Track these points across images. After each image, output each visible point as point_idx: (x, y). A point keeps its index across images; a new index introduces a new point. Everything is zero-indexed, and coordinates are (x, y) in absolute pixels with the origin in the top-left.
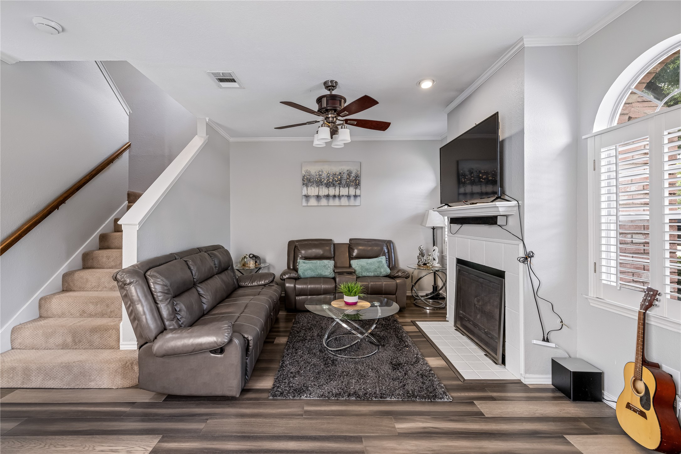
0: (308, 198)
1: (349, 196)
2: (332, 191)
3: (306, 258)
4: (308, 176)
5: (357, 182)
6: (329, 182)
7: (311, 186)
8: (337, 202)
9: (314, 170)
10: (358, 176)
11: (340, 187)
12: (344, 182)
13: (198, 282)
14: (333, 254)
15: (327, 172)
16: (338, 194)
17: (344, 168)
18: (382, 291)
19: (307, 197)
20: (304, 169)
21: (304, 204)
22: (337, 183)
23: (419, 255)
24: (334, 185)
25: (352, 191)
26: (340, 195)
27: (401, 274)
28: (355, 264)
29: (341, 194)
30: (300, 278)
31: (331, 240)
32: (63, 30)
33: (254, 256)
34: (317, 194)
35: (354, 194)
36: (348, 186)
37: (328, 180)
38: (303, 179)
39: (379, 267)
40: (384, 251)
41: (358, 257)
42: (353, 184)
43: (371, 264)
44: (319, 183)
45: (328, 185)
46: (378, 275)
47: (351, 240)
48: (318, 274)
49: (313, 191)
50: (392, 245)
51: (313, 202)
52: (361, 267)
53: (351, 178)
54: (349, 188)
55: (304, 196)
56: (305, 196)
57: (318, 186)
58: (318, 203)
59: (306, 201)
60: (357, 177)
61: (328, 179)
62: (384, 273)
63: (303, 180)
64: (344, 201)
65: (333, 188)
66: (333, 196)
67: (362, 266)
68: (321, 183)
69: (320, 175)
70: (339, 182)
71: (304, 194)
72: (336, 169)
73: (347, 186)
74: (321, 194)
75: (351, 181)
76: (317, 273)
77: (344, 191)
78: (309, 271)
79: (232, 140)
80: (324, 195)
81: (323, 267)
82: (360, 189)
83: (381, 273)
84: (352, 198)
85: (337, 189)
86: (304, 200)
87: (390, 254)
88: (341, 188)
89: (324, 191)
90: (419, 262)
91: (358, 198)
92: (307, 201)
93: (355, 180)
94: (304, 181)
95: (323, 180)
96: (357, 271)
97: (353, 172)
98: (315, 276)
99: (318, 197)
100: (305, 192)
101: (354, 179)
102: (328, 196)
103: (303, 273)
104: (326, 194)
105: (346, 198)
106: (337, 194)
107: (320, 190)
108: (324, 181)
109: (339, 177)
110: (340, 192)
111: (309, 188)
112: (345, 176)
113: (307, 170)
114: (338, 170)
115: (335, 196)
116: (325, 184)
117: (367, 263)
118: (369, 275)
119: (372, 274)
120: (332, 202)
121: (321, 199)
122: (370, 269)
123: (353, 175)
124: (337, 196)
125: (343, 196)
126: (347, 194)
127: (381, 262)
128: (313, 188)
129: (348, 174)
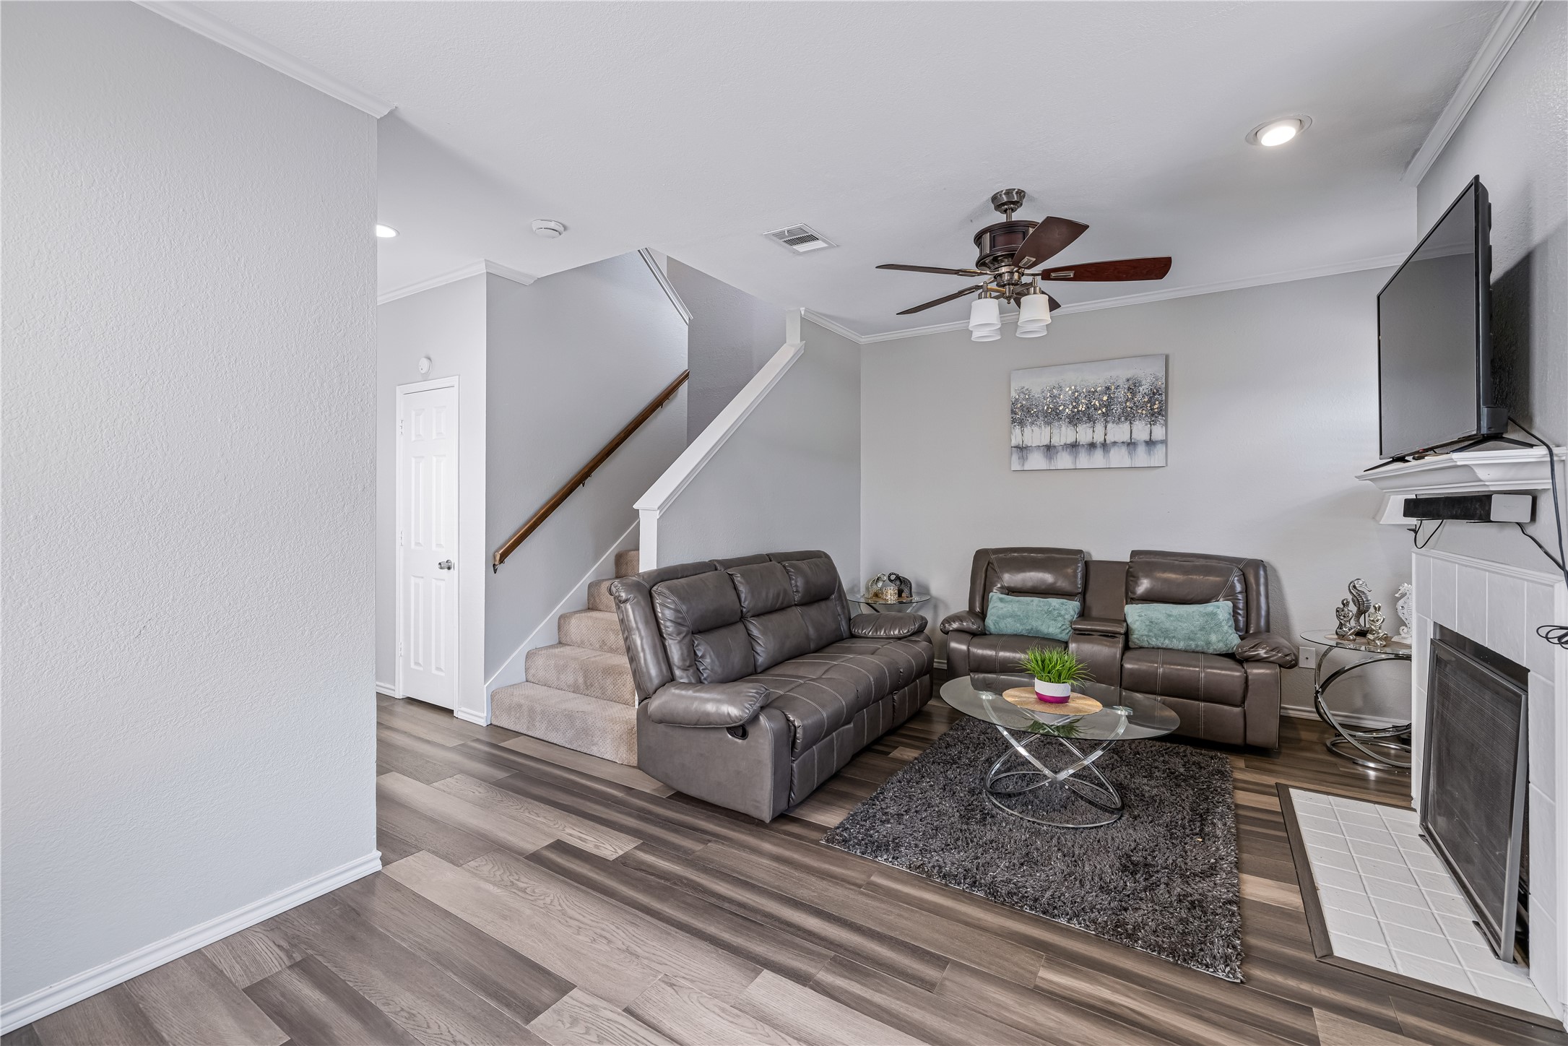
0: (1025, 452)
1: (1131, 444)
2: (1084, 433)
3: (1012, 591)
4: (1024, 402)
5: (1156, 406)
6: (1078, 411)
7: (1032, 423)
8: (1098, 459)
9: (1037, 385)
10: (1158, 391)
11: (1107, 422)
12: (1117, 409)
13: (750, 614)
14: (1079, 586)
15: (1073, 387)
16: (1102, 439)
17: (1119, 374)
18: (1198, 689)
19: (1022, 449)
20: (1015, 386)
21: (1016, 465)
22: (1100, 412)
23: (1342, 606)
24: (1091, 419)
25: (1141, 430)
26: (1108, 442)
27: (1266, 653)
28: (1134, 613)
29: (1110, 439)
30: (988, 633)
31: (1081, 552)
32: (565, 228)
33: (898, 578)
34: (1046, 442)
35: (1147, 438)
36: (1129, 416)
37: (1074, 407)
38: (1012, 410)
39: (1202, 629)
40: (1233, 586)
41: (1148, 598)
42: (1144, 412)
43: (1179, 618)
44: (1052, 416)
45: (1074, 420)
46: (1199, 649)
47: (1134, 554)
48: (1032, 629)
49: (1036, 435)
50: (1262, 573)
51: (1037, 461)
52: (1148, 623)
53: (1139, 397)
54: (1131, 423)
55: (1015, 447)
56: (1017, 447)
57: (1049, 423)
58: (1050, 462)
59: (1019, 458)
60: (1154, 394)
61: (1074, 404)
62: (1221, 647)
63: (1013, 412)
64: (1119, 457)
65: (1088, 425)
66: (1087, 445)
67: (1152, 622)
68: (1057, 414)
69: (1053, 397)
70: (1104, 410)
71: (1014, 443)
72: (1095, 378)
73: (1126, 419)
74: (1055, 441)
75: (1137, 406)
76: (1029, 627)
77: (1118, 432)
78: (1009, 620)
79: (864, 340)
80: (1065, 444)
81: (1046, 613)
82: (1166, 425)
83: (1208, 643)
84: (1141, 449)
85: (1099, 427)
86: (1015, 457)
87: (1250, 597)
88: (1110, 426)
89: (1064, 434)
90: (1341, 626)
91: (1160, 450)
92: (1023, 459)
93: (1149, 401)
94: (1016, 414)
95: (1061, 408)
96: (1137, 632)
97: (1144, 382)
98: (1024, 633)
99: (1049, 449)
100: (1016, 439)
101: (1146, 400)
102: (1074, 446)
103: (996, 623)
104: (1070, 440)
105: (1124, 450)
106: (1099, 438)
107: (1055, 431)
108: (1064, 410)
109: (1105, 398)
110: (1106, 435)
111: (1027, 430)
112: (1121, 394)
113: (1024, 387)
114: (1101, 381)
115: (1092, 446)
116: (1068, 416)
117: (1170, 616)
118: (1171, 647)
119: (1181, 645)
120: (1084, 460)
121: (1057, 453)
122: (1175, 630)
123: (1144, 389)
124: (1099, 445)
125: (1115, 443)
126: (1126, 438)
127: (1213, 615)
128: (1035, 428)
129: (1129, 389)
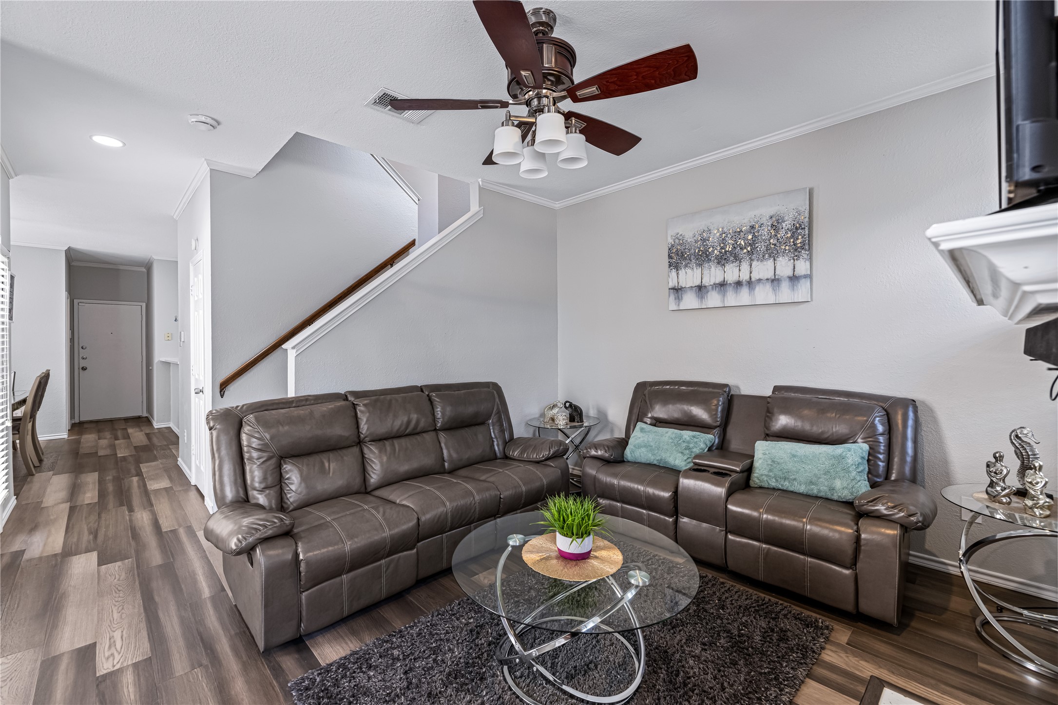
0: (680, 292)
1: (775, 281)
2: (731, 273)
3: (658, 422)
4: (679, 247)
5: (799, 241)
6: (726, 252)
7: (686, 266)
8: (744, 297)
9: (689, 231)
10: (800, 225)
11: (751, 260)
12: (761, 247)
13: (367, 440)
14: (719, 420)
15: (721, 230)
16: (747, 278)
17: (763, 212)
18: (802, 543)
19: (677, 291)
20: (672, 232)
21: (673, 306)
22: (745, 251)
23: (993, 460)
24: (737, 259)
25: (784, 266)
26: (753, 279)
27: (886, 509)
28: (763, 450)
29: (755, 276)
31: (727, 386)
33: (571, 405)
34: (698, 283)
35: (790, 273)
36: (772, 253)
37: (722, 248)
38: (669, 255)
39: (827, 473)
40: (873, 426)
41: (786, 435)
42: (787, 248)
43: (803, 460)
44: (703, 257)
45: (722, 260)
46: (822, 494)
47: (776, 389)
48: (661, 459)
49: (690, 276)
50: (911, 414)
51: (690, 301)
52: (769, 462)
53: (782, 233)
54: (774, 259)
55: (671, 289)
56: (673, 289)
57: (700, 265)
58: (702, 302)
59: (675, 299)
60: (797, 229)
61: (722, 245)
62: (846, 495)
63: (670, 257)
64: (764, 294)
65: (734, 264)
66: (734, 283)
67: (773, 461)
68: (707, 256)
69: (704, 240)
70: (749, 249)
71: (671, 285)
72: (741, 218)
73: (770, 256)
74: (707, 282)
75: (780, 243)
76: (658, 458)
77: (763, 269)
78: (643, 450)
79: (557, 205)
80: (714, 284)
81: (675, 445)
82: (811, 259)
83: (832, 489)
84: (785, 285)
85: (745, 266)
86: (672, 297)
87: (894, 440)
88: (755, 263)
89: (713, 274)
90: (992, 484)
92: (679, 299)
93: (792, 236)
94: (672, 259)
95: (710, 250)
96: (757, 471)
97: (786, 218)
98: (655, 462)
99: (700, 289)
100: (673, 283)
101: (789, 235)
102: (722, 285)
104: (719, 279)
105: (768, 286)
106: (745, 277)
107: (706, 272)
108: (713, 251)
109: (750, 237)
110: (751, 273)
111: (682, 272)
112: (765, 232)
113: (678, 233)
114: (746, 221)
115: (739, 284)
116: (717, 257)
117: (794, 456)
118: (791, 489)
119: (802, 489)
120: (732, 299)
121: (708, 292)
122: (797, 472)
123: (787, 225)
124: (744, 283)
125: (760, 280)
126: (770, 275)
127: (841, 458)
128: (689, 271)
129: (772, 225)
